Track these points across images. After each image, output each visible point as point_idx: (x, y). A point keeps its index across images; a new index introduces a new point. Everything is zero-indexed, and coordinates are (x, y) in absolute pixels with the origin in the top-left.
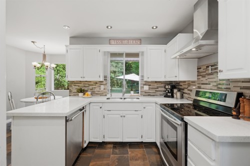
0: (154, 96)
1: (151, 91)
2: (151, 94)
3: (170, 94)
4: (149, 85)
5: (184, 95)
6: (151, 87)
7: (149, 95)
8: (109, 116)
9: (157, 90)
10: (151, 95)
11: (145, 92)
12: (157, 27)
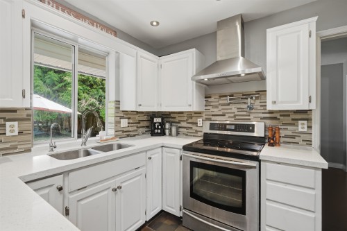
0: (134, 136)
1: (131, 129)
2: (131, 133)
3: (159, 131)
4: (129, 118)
5: (181, 130)
6: (131, 121)
7: (128, 136)
8: (83, 202)
9: (139, 125)
10: (131, 136)
11: (123, 132)
12: (158, 23)
